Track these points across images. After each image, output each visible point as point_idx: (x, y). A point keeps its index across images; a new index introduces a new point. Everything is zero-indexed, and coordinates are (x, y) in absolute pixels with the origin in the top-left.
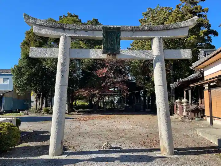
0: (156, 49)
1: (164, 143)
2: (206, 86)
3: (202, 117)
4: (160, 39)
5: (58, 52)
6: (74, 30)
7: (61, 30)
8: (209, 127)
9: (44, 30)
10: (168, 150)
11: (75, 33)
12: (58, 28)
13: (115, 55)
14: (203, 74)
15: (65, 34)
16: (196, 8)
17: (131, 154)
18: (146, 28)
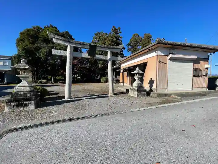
0: (109, 56)
1: (111, 91)
2: (121, 71)
3: (119, 83)
4: (111, 52)
5: (67, 53)
6: (75, 43)
7: (69, 42)
8: (122, 86)
9: (59, 41)
10: (112, 93)
11: (75, 45)
12: (67, 41)
13: (93, 57)
14: (120, 66)
15: (70, 45)
16: (118, 36)
17: (99, 96)
18: (106, 47)
